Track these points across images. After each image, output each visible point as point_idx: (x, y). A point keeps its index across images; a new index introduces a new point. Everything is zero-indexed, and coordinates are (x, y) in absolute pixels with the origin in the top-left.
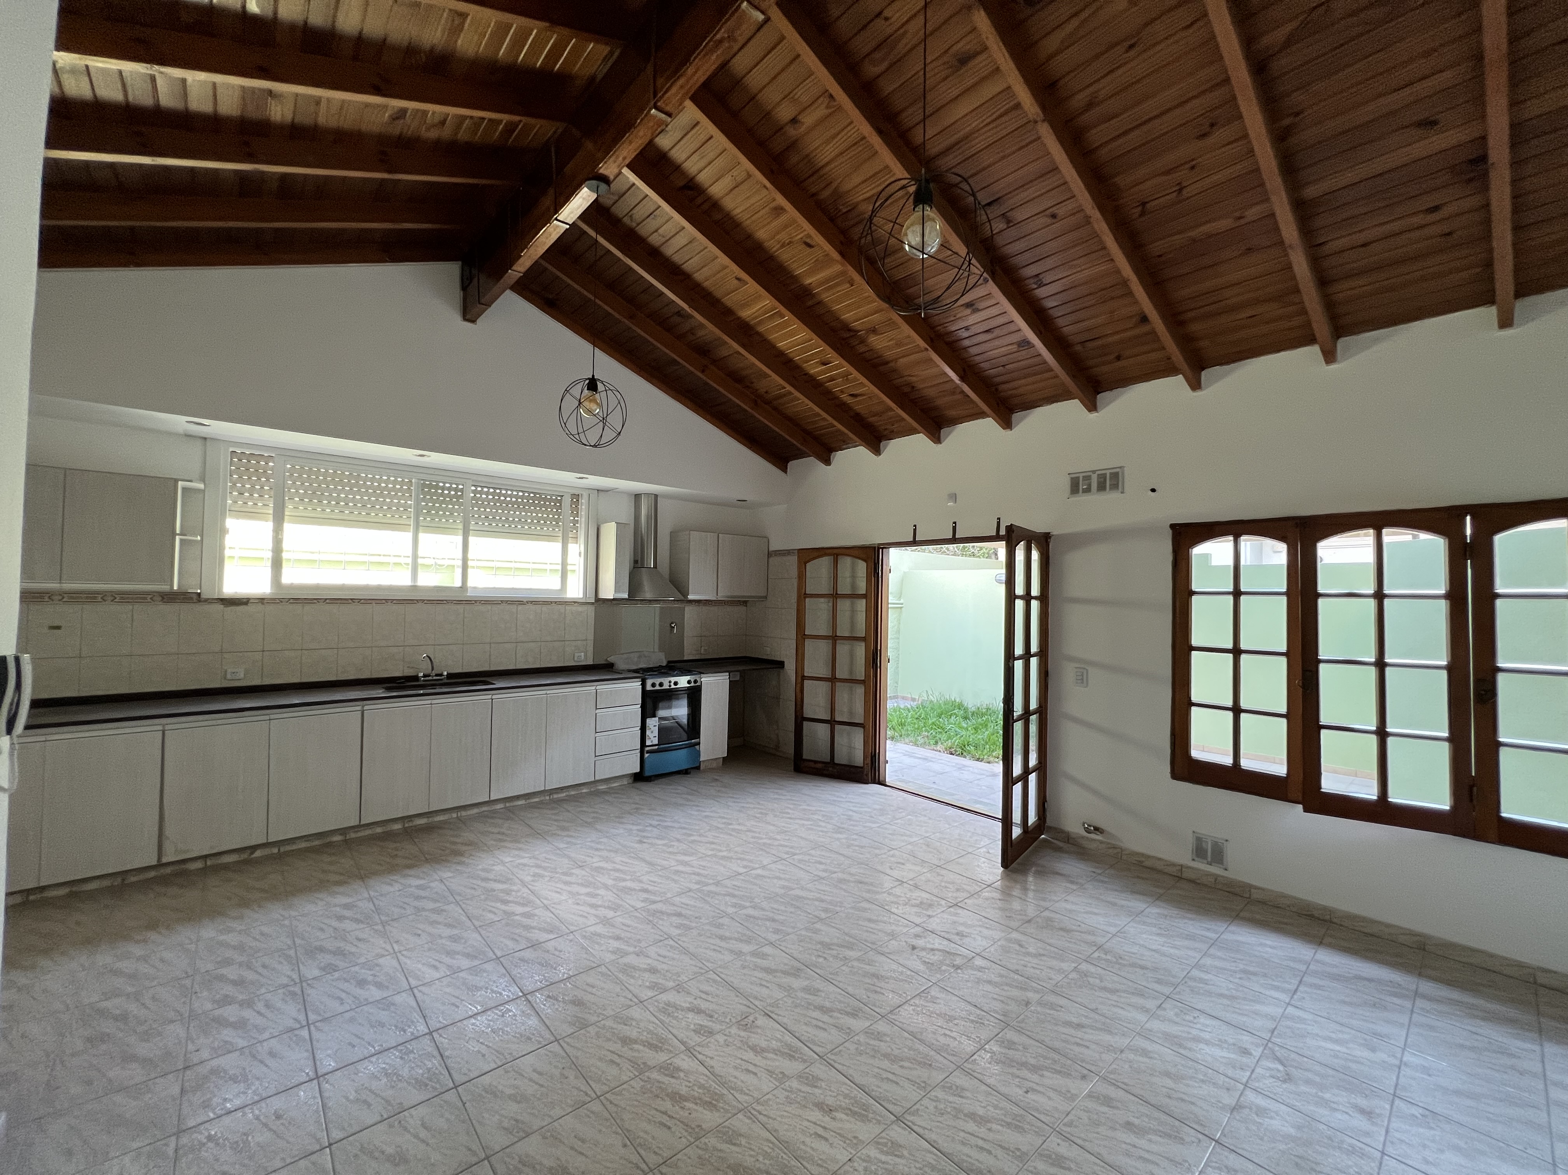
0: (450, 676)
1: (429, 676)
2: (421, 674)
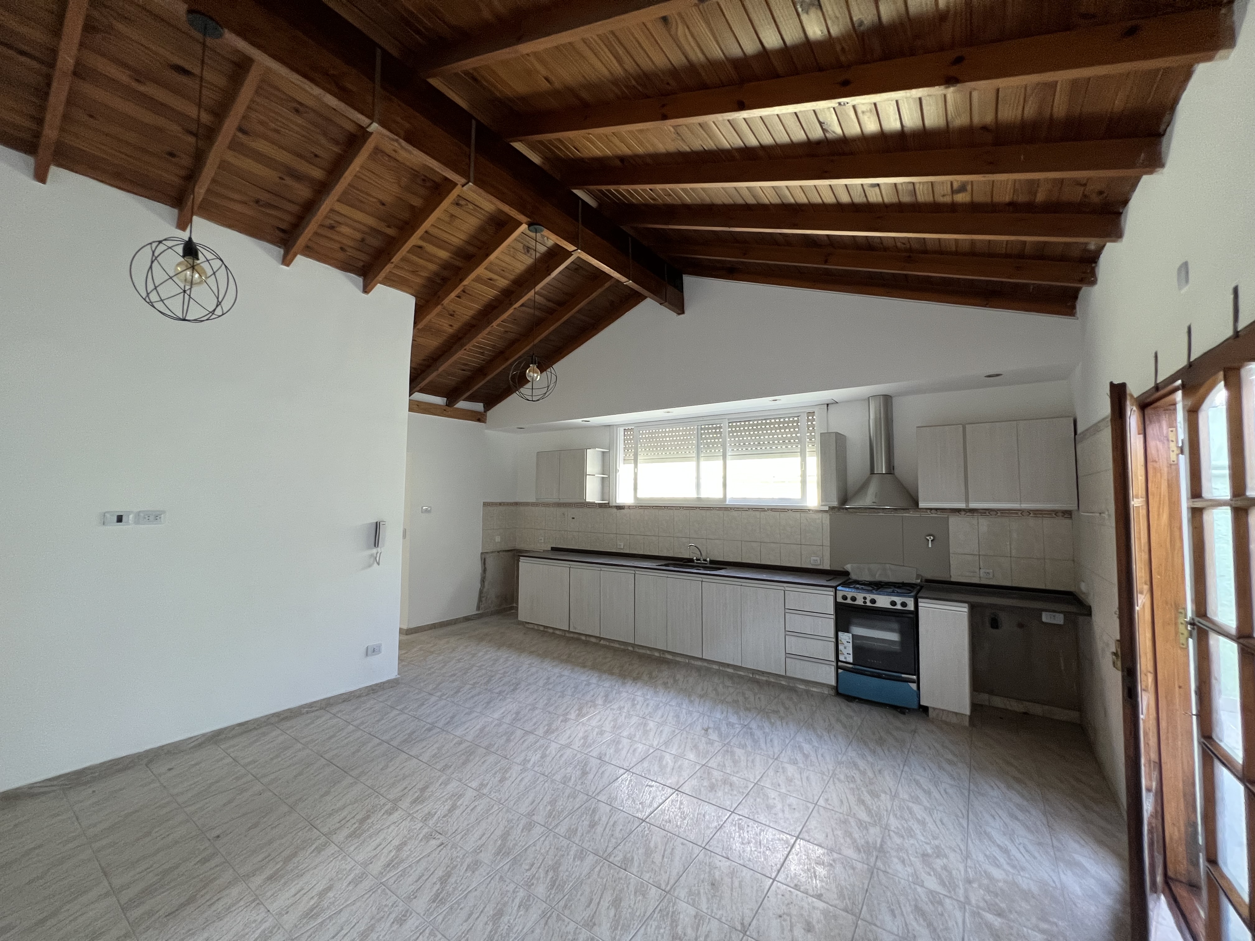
0: (712, 562)
1: (699, 560)
2: (695, 558)
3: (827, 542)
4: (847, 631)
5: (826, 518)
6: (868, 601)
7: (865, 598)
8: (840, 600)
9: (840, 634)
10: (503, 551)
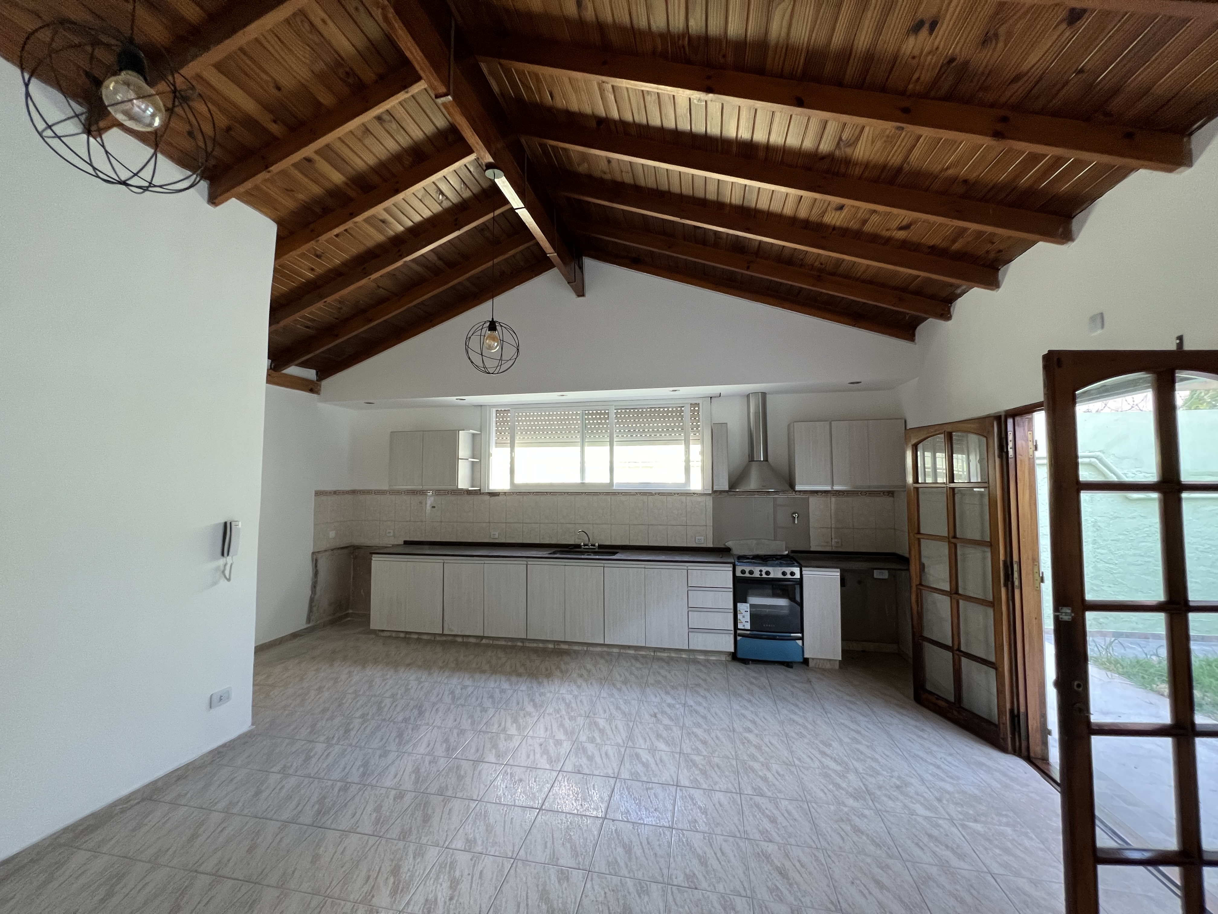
0: (600, 546)
1: (587, 545)
2: (582, 544)
3: (710, 523)
4: (745, 602)
5: (709, 501)
6: (763, 573)
7: (761, 571)
8: (738, 574)
9: (739, 604)
10: (338, 549)
